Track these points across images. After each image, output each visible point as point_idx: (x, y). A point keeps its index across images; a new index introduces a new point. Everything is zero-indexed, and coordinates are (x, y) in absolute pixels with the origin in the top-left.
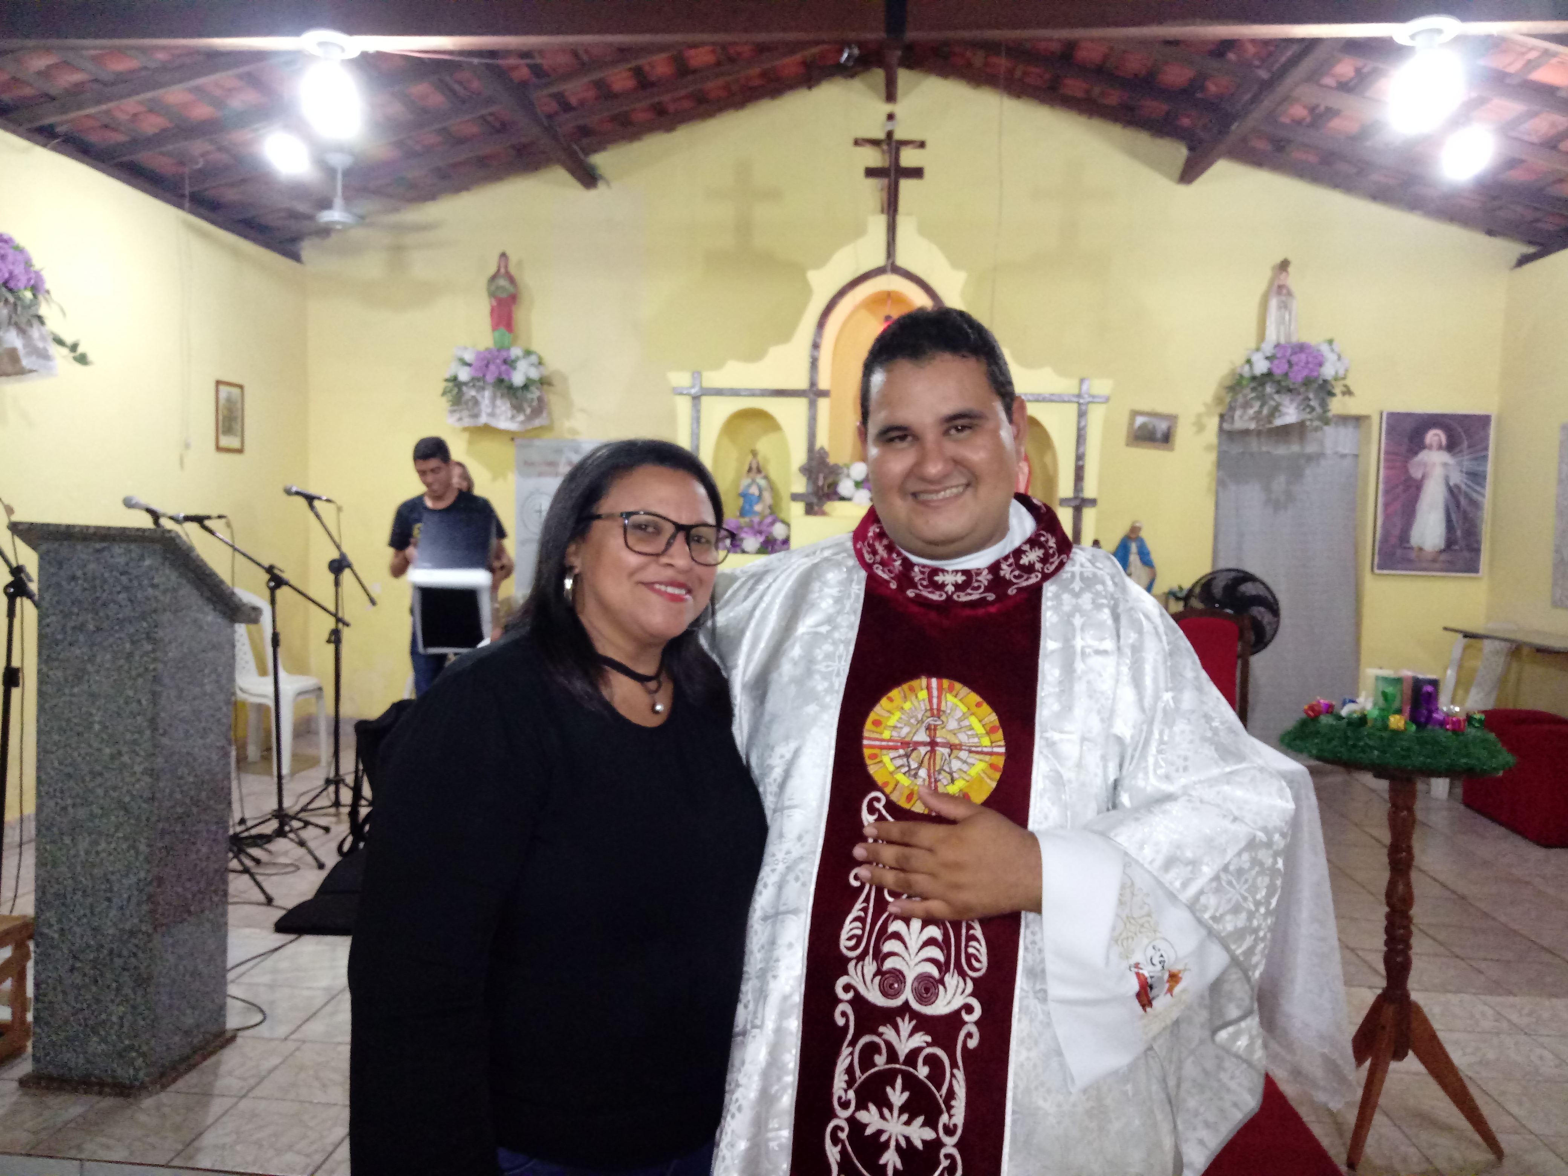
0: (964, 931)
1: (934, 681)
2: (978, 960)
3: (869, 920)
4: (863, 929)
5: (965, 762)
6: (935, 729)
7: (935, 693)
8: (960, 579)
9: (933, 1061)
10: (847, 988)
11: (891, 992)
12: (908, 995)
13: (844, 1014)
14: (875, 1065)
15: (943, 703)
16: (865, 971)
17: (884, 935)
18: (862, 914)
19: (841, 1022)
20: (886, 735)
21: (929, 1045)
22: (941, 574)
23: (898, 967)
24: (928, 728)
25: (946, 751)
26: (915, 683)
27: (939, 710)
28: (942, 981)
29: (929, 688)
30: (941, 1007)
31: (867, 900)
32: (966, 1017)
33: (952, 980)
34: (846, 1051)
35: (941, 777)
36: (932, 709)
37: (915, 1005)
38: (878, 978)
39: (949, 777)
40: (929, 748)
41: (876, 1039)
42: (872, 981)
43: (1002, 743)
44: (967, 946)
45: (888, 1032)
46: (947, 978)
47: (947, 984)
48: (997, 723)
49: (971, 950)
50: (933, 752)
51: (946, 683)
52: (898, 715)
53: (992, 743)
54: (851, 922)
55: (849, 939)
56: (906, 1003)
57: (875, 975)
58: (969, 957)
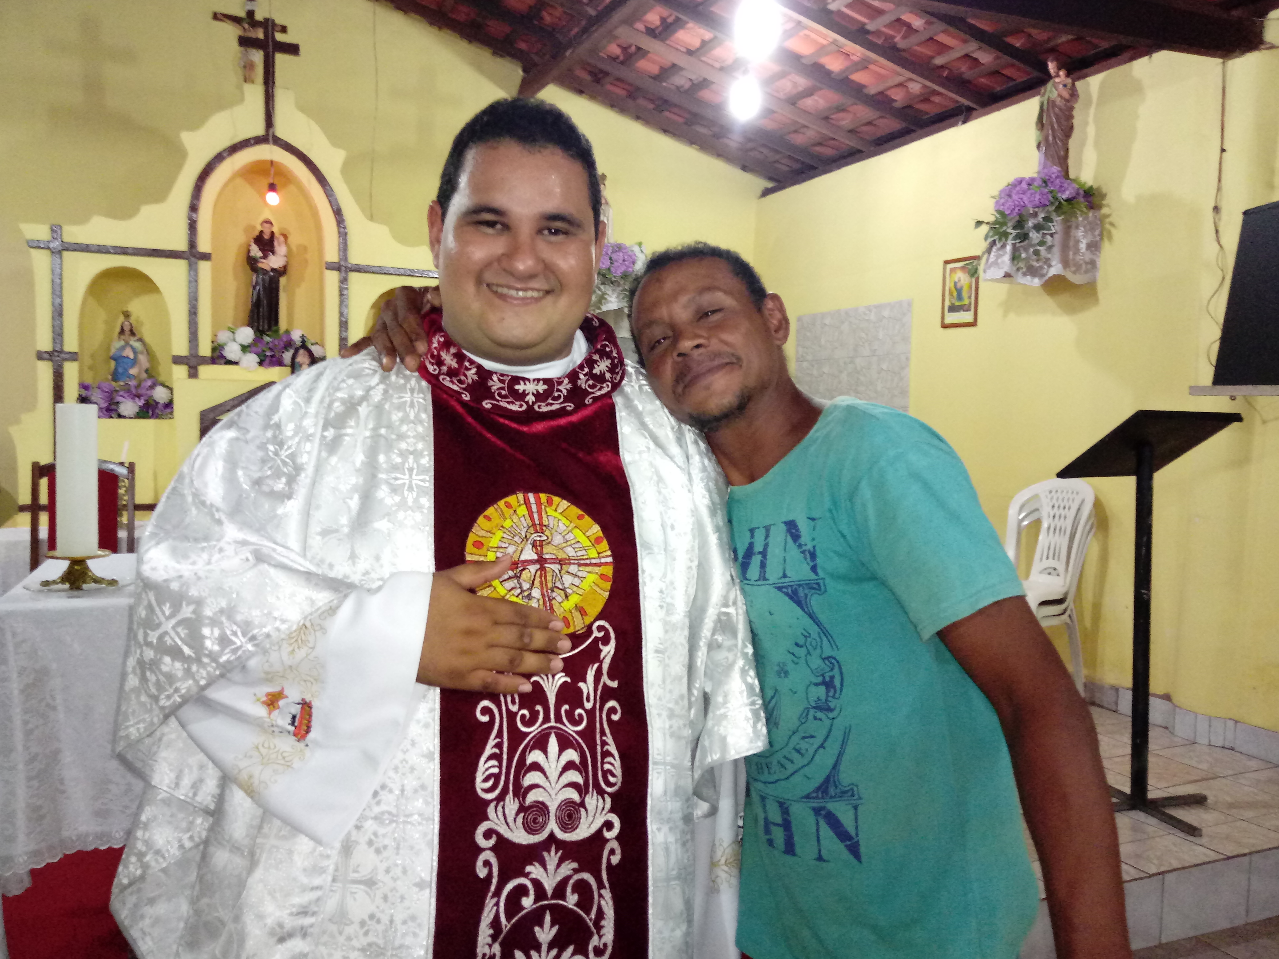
0: (599, 748)
1: (531, 496)
2: (613, 775)
3: (505, 756)
4: (500, 767)
5: (575, 576)
6: (541, 546)
7: (534, 508)
8: (542, 388)
9: (582, 888)
10: (488, 834)
11: (537, 826)
12: (552, 826)
13: (487, 863)
14: (523, 908)
15: (544, 516)
16: (507, 812)
17: (523, 768)
18: (497, 751)
19: (482, 872)
20: (491, 556)
21: (576, 871)
22: (522, 382)
23: (541, 799)
24: (534, 545)
25: (556, 567)
26: (511, 499)
27: (541, 525)
28: (582, 804)
29: (527, 503)
30: (583, 831)
31: (500, 734)
32: (608, 835)
33: (592, 800)
34: (490, 902)
35: (554, 595)
36: (534, 525)
37: (560, 835)
38: (522, 815)
39: (562, 593)
40: (538, 566)
41: (522, 880)
42: (515, 819)
43: (609, 553)
44: (603, 763)
45: (535, 870)
46: (588, 799)
47: (587, 806)
48: (601, 534)
49: (607, 767)
50: (542, 569)
51: (543, 497)
52: (500, 534)
53: (598, 553)
54: (486, 762)
55: (486, 780)
56: (552, 835)
57: (517, 814)
58: (605, 773)
